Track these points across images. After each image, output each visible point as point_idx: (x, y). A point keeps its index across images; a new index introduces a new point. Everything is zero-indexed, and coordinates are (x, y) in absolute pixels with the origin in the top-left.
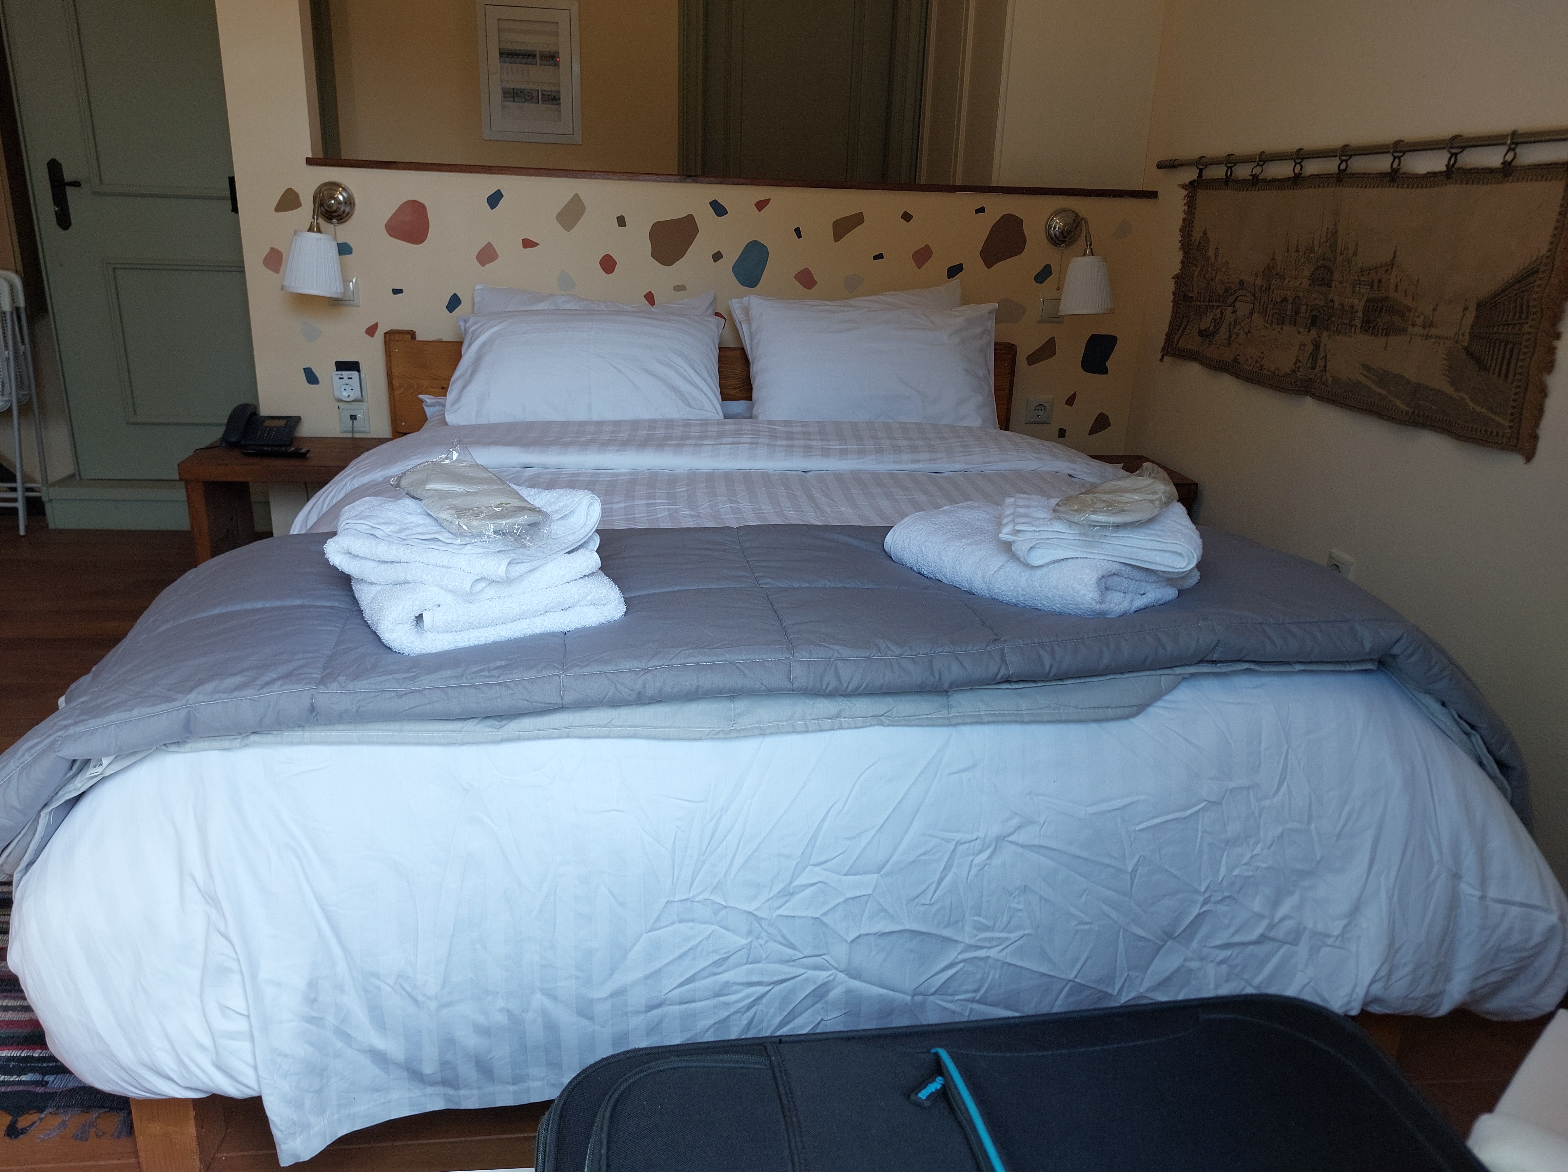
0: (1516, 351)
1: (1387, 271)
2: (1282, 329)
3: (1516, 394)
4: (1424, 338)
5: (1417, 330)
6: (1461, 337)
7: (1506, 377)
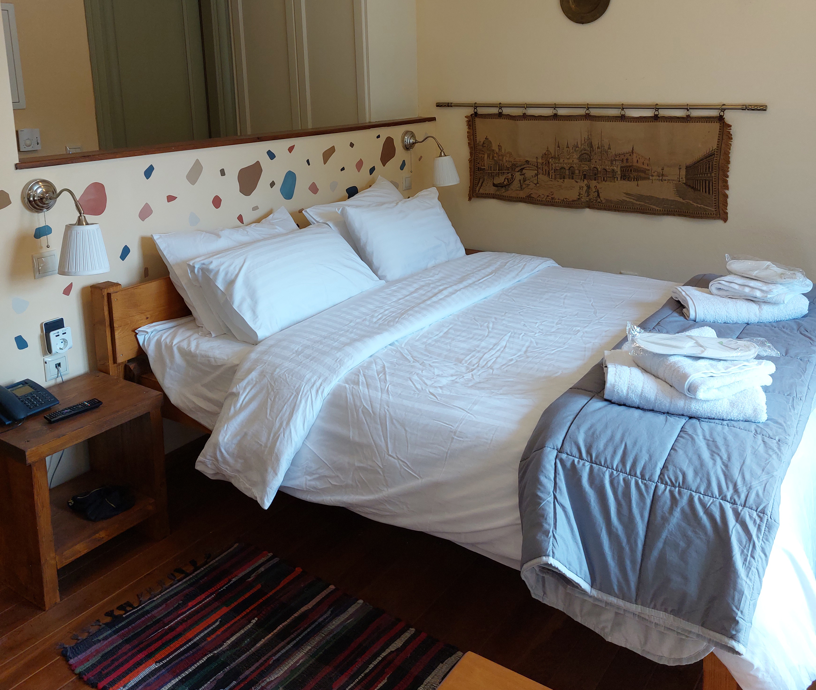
0: (711, 183)
1: (630, 155)
2: (564, 181)
3: (715, 198)
4: (660, 181)
5: (654, 178)
6: (681, 179)
7: (709, 193)
